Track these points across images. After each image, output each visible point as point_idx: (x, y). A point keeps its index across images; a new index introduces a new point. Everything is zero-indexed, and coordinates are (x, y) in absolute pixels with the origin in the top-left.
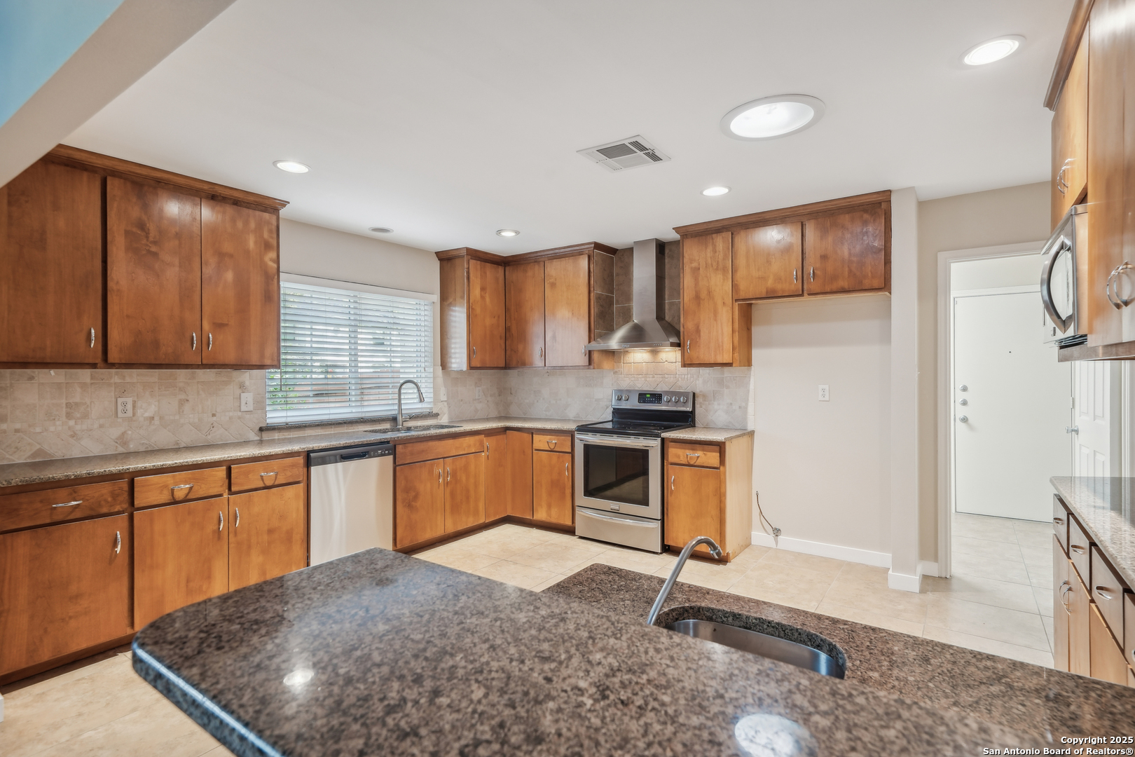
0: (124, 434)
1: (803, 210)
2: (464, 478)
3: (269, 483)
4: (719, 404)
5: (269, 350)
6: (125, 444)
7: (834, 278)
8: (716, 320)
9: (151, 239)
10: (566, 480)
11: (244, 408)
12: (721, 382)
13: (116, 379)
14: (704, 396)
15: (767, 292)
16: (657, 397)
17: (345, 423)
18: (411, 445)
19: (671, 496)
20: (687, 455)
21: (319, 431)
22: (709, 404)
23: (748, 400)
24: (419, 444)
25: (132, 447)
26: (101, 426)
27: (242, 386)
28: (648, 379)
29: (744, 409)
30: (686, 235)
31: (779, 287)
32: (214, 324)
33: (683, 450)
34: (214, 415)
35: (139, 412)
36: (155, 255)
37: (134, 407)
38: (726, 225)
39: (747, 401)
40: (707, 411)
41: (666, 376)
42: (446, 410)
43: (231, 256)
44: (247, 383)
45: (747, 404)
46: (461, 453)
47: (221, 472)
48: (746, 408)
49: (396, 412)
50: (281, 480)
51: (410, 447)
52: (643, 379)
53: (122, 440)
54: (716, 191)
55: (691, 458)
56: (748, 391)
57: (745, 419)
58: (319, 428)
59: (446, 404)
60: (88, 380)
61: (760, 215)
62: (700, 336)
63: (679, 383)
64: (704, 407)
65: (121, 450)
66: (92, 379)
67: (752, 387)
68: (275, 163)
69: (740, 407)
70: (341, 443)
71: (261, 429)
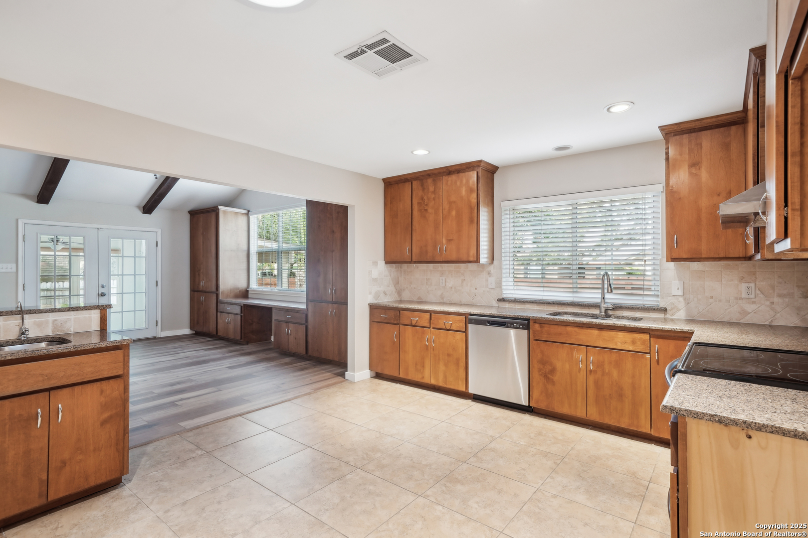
0: (442, 293)
3: (448, 328)
6: (442, 298)
9: (425, 204)
11: (490, 287)
13: (440, 269)
17: (554, 303)
18: (547, 325)
21: (535, 307)
24: (556, 326)
25: (445, 300)
26: (436, 289)
27: (489, 273)
32: (447, 240)
34: (476, 289)
35: (447, 284)
36: (426, 210)
37: (445, 281)
43: (455, 202)
44: (492, 272)
46: (611, 347)
49: (599, 301)
50: (454, 328)
51: (546, 328)
53: (442, 297)
58: (536, 304)
60: (432, 269)
65: (442, 301)
66: (433, 268)
68: (412, 152)
71: (499, 300)
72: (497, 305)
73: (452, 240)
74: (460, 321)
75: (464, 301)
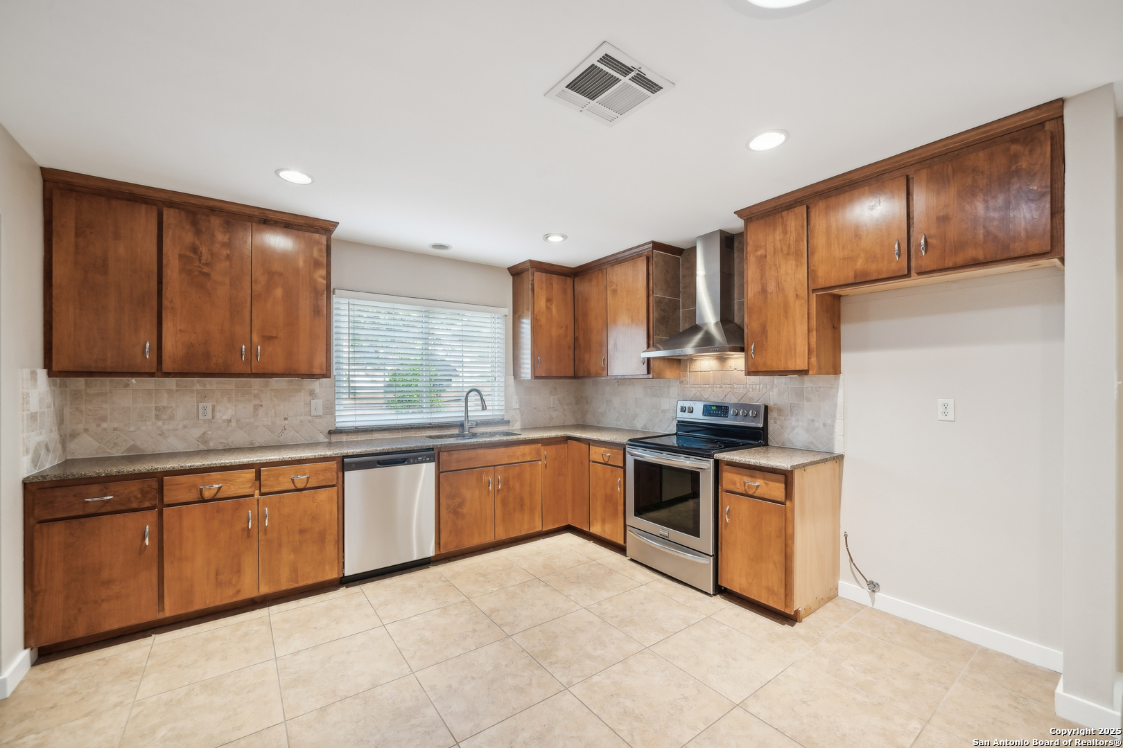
0: (204, 434)
1: (909, 158)
2: (517, 486)
3: (300, 486)
4: (797, 420)
5: (320, 359)
6: (205, 442)
7: (960, 246)
8: (786, 317)
9: (203, 261)
10: (618, 495)
11: (313, 413)
12: (800, 394)
13: (198, 387)
14: (780, 410)
15: (856, 276)
16: (722, 410)
18: (456, 452)
19: (726, 529)
20: (745, 483)
21: (387, 435)
22: (785, 419)
23: (835, 416)
24: (466, 451)
25: (212, 445)
26: (185, 427)
27: (312, 394)
28: (715, 389)
29: (830, 428)
30: (751, 218)
31: (873, 267)
32: (263, 336)
33: (739, 476)
34: (286, 419)
35: (218, 415)
36: (207, 275)
37: (213, 411)
38: (800, 198)
39: (834, 417)
40: (782, 427)
41: (735, 386)
42: (518, 417)
43: (280, 274)
44: (317, 391)
45: (834, 421)
46: (515, 461)
47: (250, 474)
48: (833, 426)
50: (312, 483)
51: (455, 455)
52: (710, 389)
53: (203, 438)
54: (767, 141)
55: (749, 486)
56: (836, 405)
57: (831, 440)
58: (387, 432)
59: (518, 411)
60: (174, 388)
61: (845, 177)
62: (766, 338)
63: (750, 395)
64: (778, 422)
66: (177, 386)
67: (840, 400)
68: (277, 172)
69: (824, 425)
70: (385, 448)
71: (330, 433)
72: (327, 440)
73: (275, 337)
74: (325, 470)
75: (259, 441)
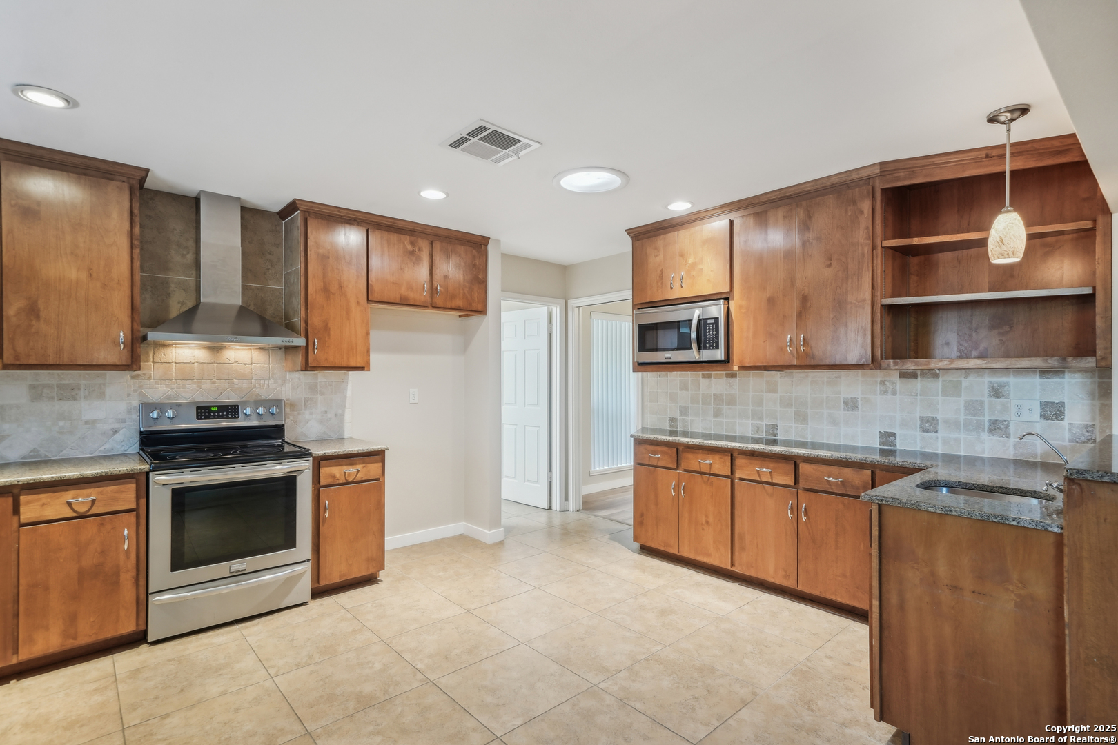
4: (311, 413)
7: (453, 297)
8: (348, 319)
12: (313, 388)
14: (293, 405)
15: (401, 298)
16: (231, 410)
19: (323, 525)
20: (345, 473)
22: (299, 414)
23: (345, 406)
28: (203, 386)
29: (340, 417)
30: (309, 212)
31: (411, 295)
33: (339, 468)
38: (360, 219)
39: (343, 407)
40: (295, 422)
41: (236, 381)
45: (344, 411)
48: (343, 415)
52: (195, 386)
55: (349, 474)
56: (346, 397)
57: (341, 427)
61: (395, 221)
62: (329, 335)
63: (257, 390)
64: (291, 418)
67: (349, 393)
69: (336, 415)
